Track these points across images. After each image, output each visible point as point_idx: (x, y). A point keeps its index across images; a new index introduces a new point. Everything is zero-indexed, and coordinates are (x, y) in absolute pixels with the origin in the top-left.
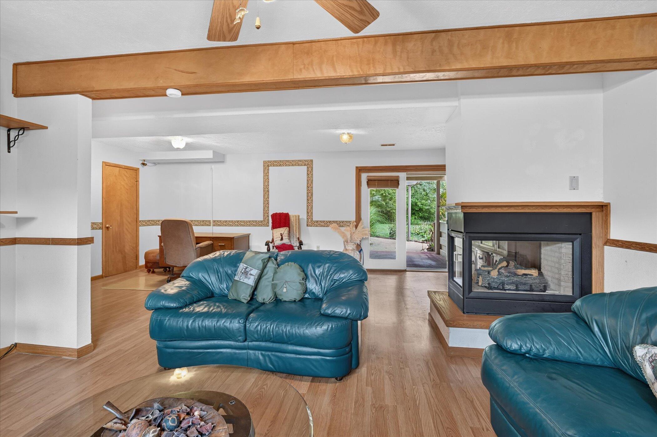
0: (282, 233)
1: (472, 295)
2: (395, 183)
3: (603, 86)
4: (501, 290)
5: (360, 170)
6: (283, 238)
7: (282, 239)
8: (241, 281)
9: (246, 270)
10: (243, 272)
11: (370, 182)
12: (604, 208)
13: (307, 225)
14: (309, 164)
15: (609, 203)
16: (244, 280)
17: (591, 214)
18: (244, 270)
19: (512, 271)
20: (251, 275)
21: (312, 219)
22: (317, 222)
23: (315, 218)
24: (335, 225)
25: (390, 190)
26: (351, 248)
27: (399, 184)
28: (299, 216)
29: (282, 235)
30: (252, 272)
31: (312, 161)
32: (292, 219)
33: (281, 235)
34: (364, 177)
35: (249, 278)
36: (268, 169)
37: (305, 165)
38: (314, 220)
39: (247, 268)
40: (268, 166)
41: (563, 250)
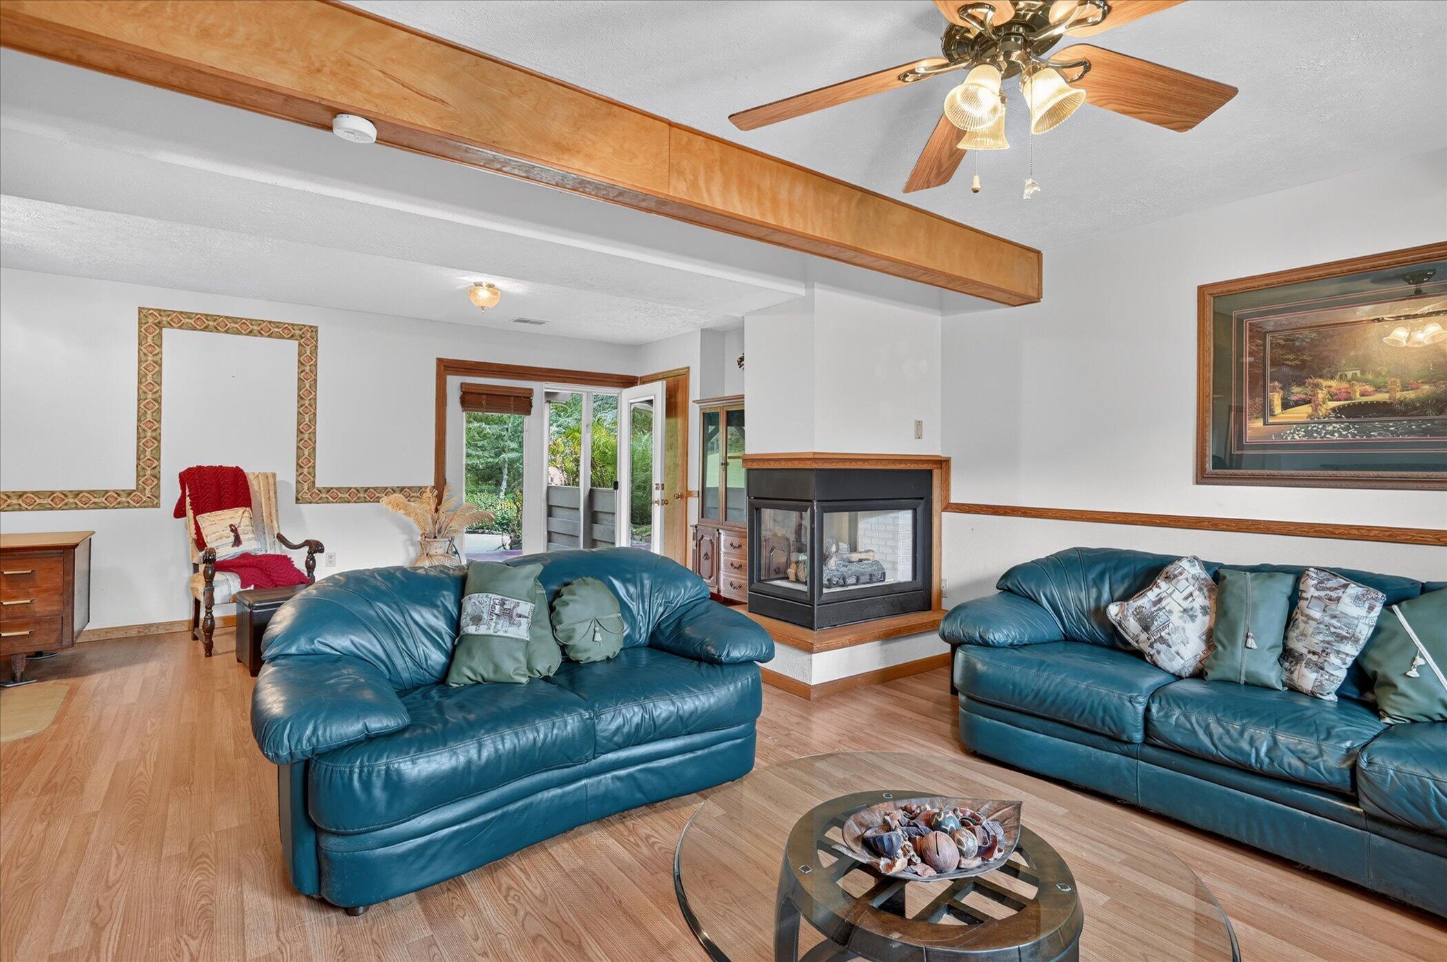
0: (235, 522)
1: (823, 598)
2: (523, 403)
3: (942, 308)
4: (842, 586)
5: (447, 367)
6: (242, 537)
7: (237, 542)
8: (501, 633)
9: (505, 607)
10: (497, 611)
11: (470, 399)
12: (944, 463)
13: (297, 499)
14: (306, 337)
15: (950, 458)
16: (506, 632)
17: (931, 472)
18: (498, 607)
19: (845, 556)
20: (520, 616)
21: (314, 482)
22: (329, 490)
23: (323, 480)
24: (398, 496)
25: (511, 419)
26: (440, 551)
27: (531, 406)
28: (274, 475)
29: (236, 529)
30: (519, 610)
31: (314, 329)
32: (255, 486)
33: (232, 531)
34: (454, 383)
35: (519, 625)
36: (160, 335)
37: (292, 337)
38: (318, 484)
39: (503, 603)
40: (159, 325)
41: (901, 521)
